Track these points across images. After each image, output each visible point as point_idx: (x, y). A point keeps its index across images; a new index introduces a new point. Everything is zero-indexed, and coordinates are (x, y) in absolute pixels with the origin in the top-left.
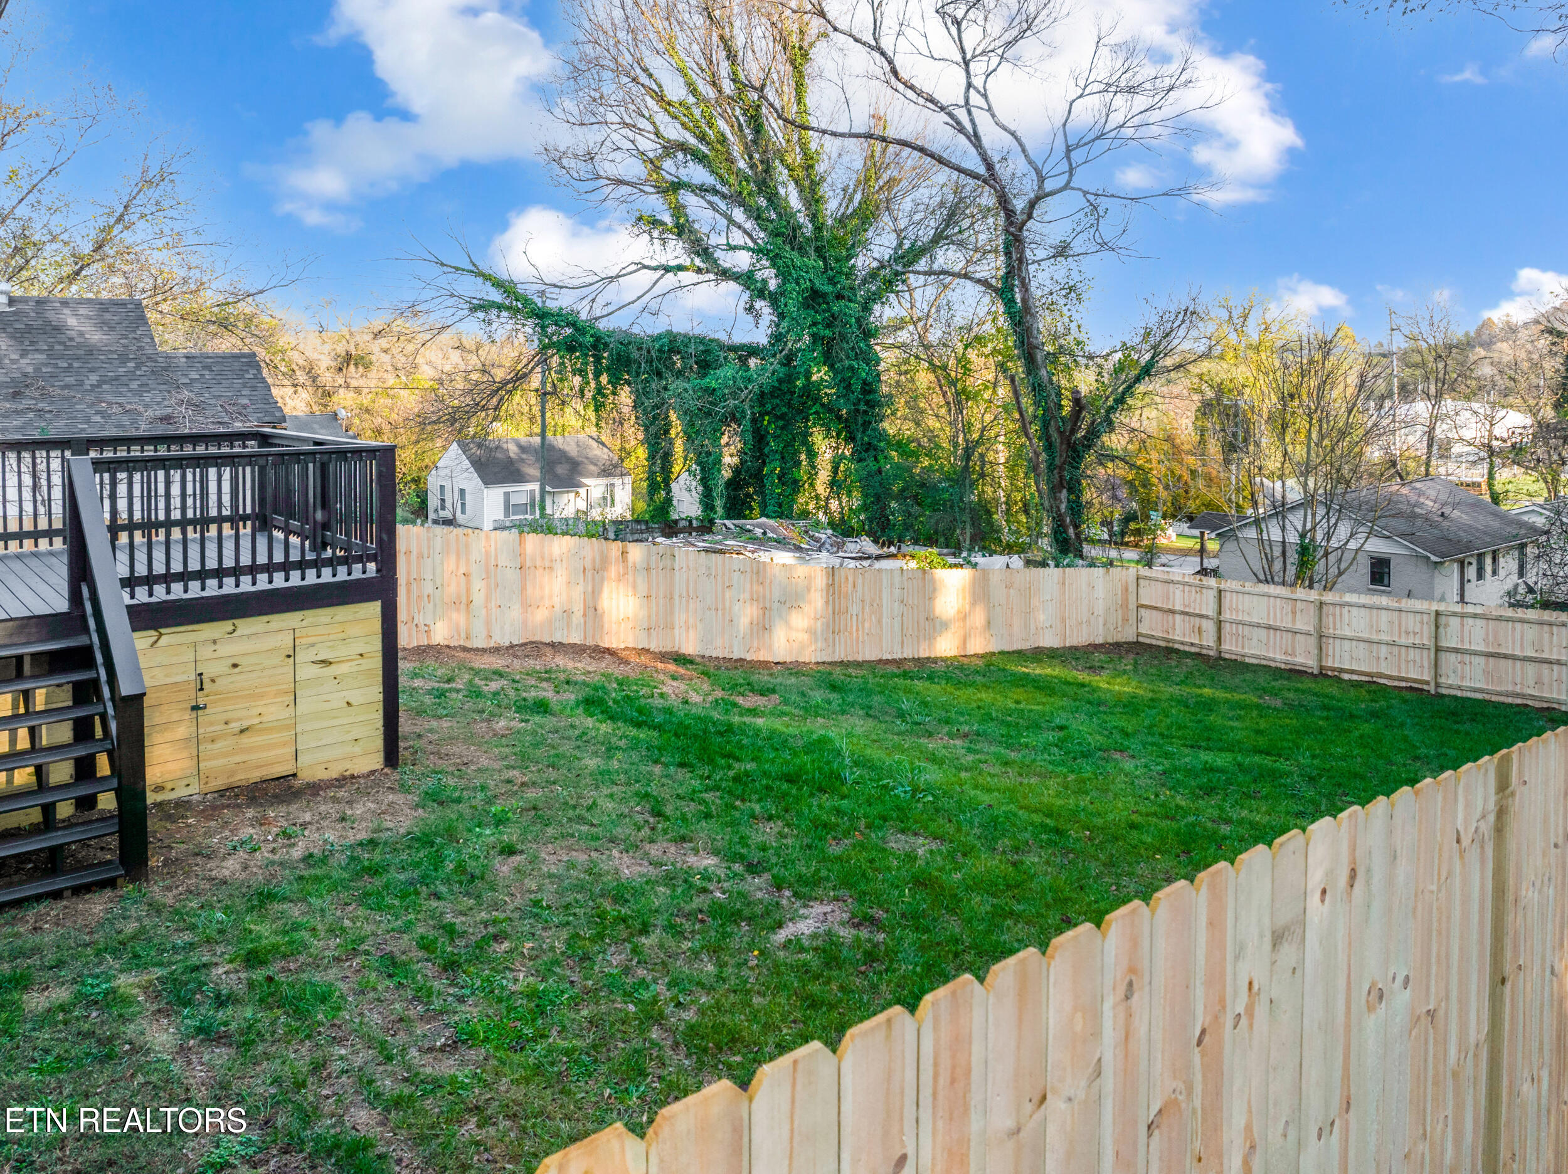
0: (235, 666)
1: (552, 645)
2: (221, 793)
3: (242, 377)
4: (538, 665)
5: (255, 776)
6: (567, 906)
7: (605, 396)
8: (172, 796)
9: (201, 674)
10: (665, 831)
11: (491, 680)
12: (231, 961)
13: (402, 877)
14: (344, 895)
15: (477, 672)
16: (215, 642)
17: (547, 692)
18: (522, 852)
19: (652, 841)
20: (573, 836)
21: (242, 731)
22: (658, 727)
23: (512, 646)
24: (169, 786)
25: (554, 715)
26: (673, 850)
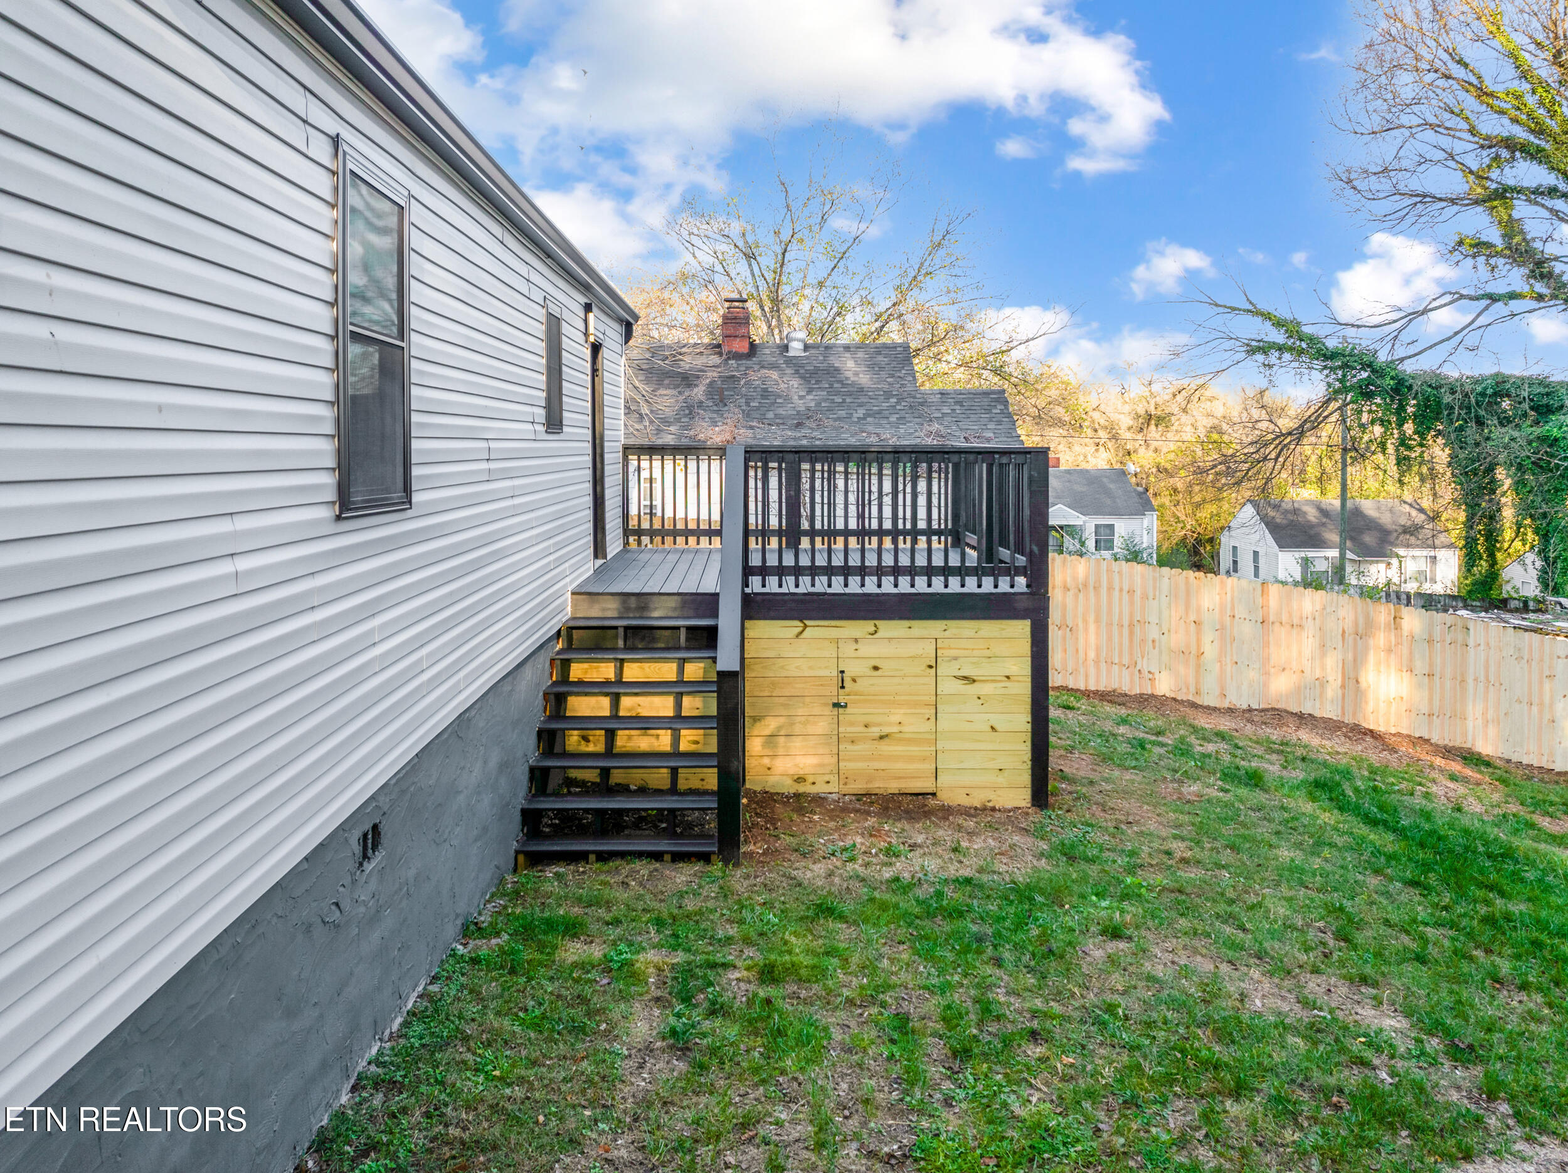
0: (876, 668)
1: (1300, 716)
2: (859, 797)
3: (989, 411)
4: (1275, 735)
5: (893, 787)
6: (1150, 1025)
7: (1410, 448)
8: (813, 790)
9: (842, 672)
10: (1342, 963)
11: (1209, 741)
12: (748, 969)
13: (974, 928)
14: (902, 932)
15: (1195, 730)
16: (856, 641)
17: (1272, 768)
18: (1130, 939)
19: (1316, 971)
20: (1209, 936)
21: (881, 738)
22: (1400, 832)
23: (1250, 710)
24: (810, 779)
25: (1266, 791)
26: (1343, 990)
